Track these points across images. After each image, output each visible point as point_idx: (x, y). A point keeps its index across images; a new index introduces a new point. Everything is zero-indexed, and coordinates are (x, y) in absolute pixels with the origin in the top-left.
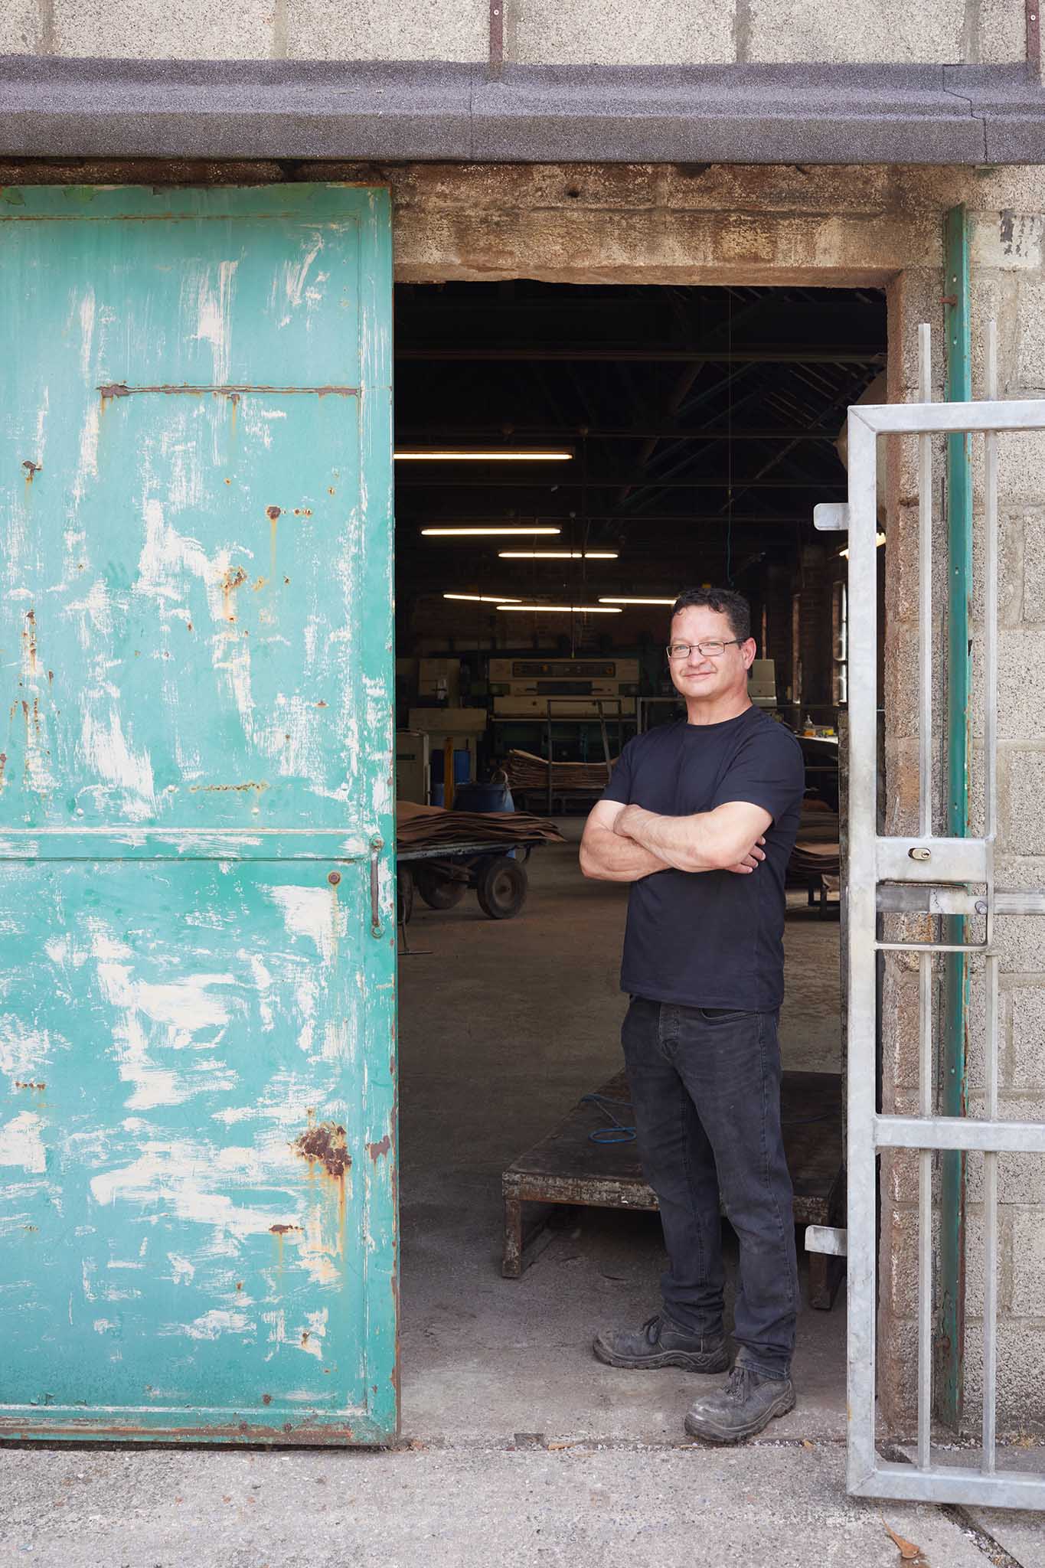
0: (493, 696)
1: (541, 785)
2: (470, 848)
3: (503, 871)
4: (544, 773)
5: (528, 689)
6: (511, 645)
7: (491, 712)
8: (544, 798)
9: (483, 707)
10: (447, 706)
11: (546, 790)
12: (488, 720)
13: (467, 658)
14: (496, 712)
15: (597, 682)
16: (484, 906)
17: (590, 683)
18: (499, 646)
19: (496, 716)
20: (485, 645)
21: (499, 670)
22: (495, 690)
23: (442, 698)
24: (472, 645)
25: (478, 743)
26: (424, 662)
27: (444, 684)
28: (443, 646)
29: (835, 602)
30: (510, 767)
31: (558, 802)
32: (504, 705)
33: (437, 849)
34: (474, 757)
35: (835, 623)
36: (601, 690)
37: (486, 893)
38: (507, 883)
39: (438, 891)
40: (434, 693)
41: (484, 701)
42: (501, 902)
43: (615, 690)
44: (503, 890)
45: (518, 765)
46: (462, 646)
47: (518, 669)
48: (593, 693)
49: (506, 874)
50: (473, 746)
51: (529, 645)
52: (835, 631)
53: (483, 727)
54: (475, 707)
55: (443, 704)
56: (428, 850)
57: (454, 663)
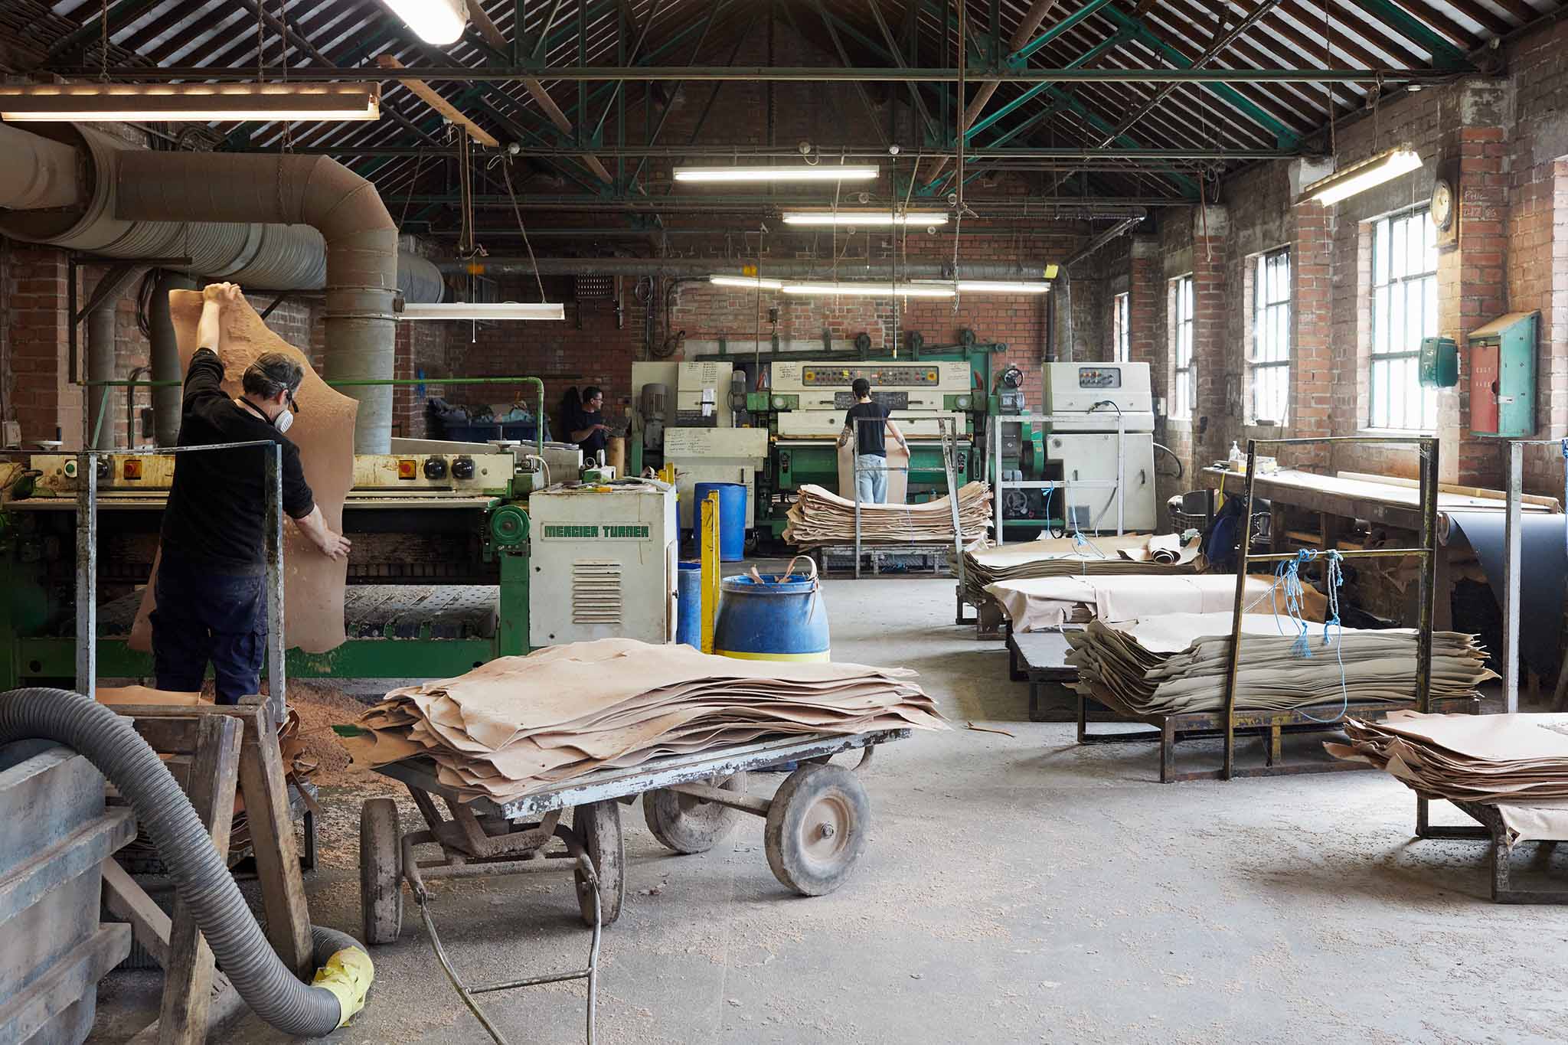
0: (777, 411)
1: (845, 535)
2: (751, 758)
3: (821, 795)
4: (849, 519)
5: (822, 402)
6: (797, 346)
7: (773, 433)
8: (849, 553)
9: (763, 425)
10: (714, 425)
11: (851, 542)
12: (771, 444)
13: (742, 363)
14: (780, 432)
15: (914, 393)
16: (782, 875)
17: (906, 394)
18: (782, 347)
19: (781, 438)
20: (765, 347)
21: (784, 378)
22: (779, 403)
23: (709, 414)
24: (747, 347)
25: (757, 474)
26: (684, 367)
27: (710, 395)
28: (712, 347)
29: (1248, 282)
30: (800, 510)
31: (866, 558)
32: (787, 424)
33: (677, 768)
34: (751, 492)
35: (1248, 311)
36: (921, 402)
37: (785, 841)
38: (829, 819)
39: (684, 816)
40: (697, 408)
41: (765, 418)
42: (816, 859)
43: (939, 403)
44: (820, 832)
45: (814, 509)
46: (735, 347)
47: (810, 376)
48: (910, 407)
49: (829, 801)
50: (750, 478)
51: (819, 345)
52: (1247, 322)
53: (763, 452)
54: (752, 426)
55: (710, 422)
56: (655, 772)
57: (725, 368)
